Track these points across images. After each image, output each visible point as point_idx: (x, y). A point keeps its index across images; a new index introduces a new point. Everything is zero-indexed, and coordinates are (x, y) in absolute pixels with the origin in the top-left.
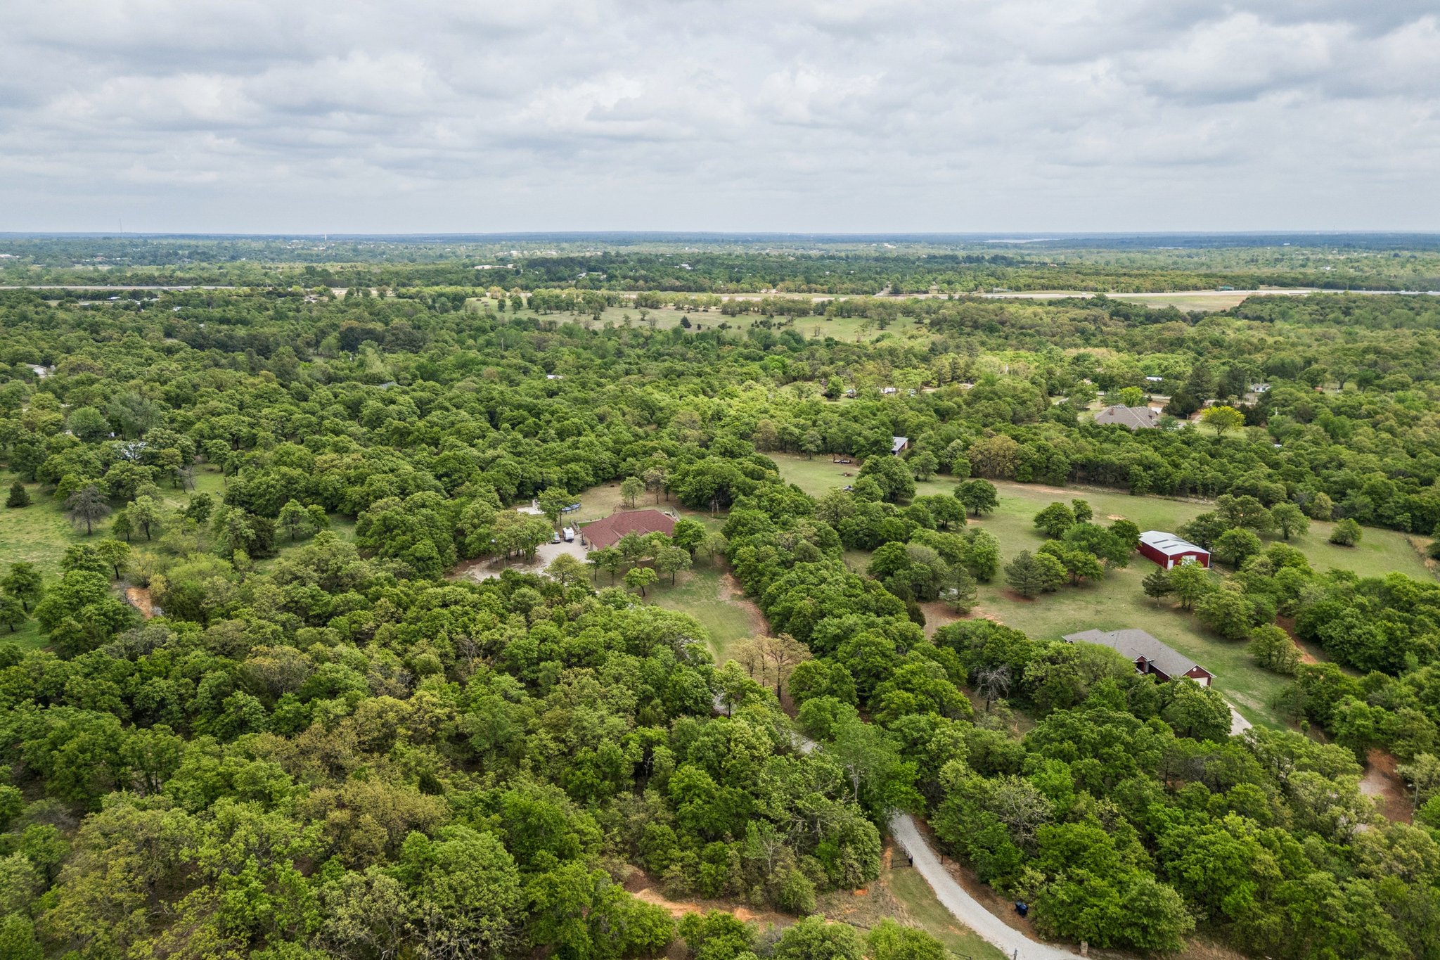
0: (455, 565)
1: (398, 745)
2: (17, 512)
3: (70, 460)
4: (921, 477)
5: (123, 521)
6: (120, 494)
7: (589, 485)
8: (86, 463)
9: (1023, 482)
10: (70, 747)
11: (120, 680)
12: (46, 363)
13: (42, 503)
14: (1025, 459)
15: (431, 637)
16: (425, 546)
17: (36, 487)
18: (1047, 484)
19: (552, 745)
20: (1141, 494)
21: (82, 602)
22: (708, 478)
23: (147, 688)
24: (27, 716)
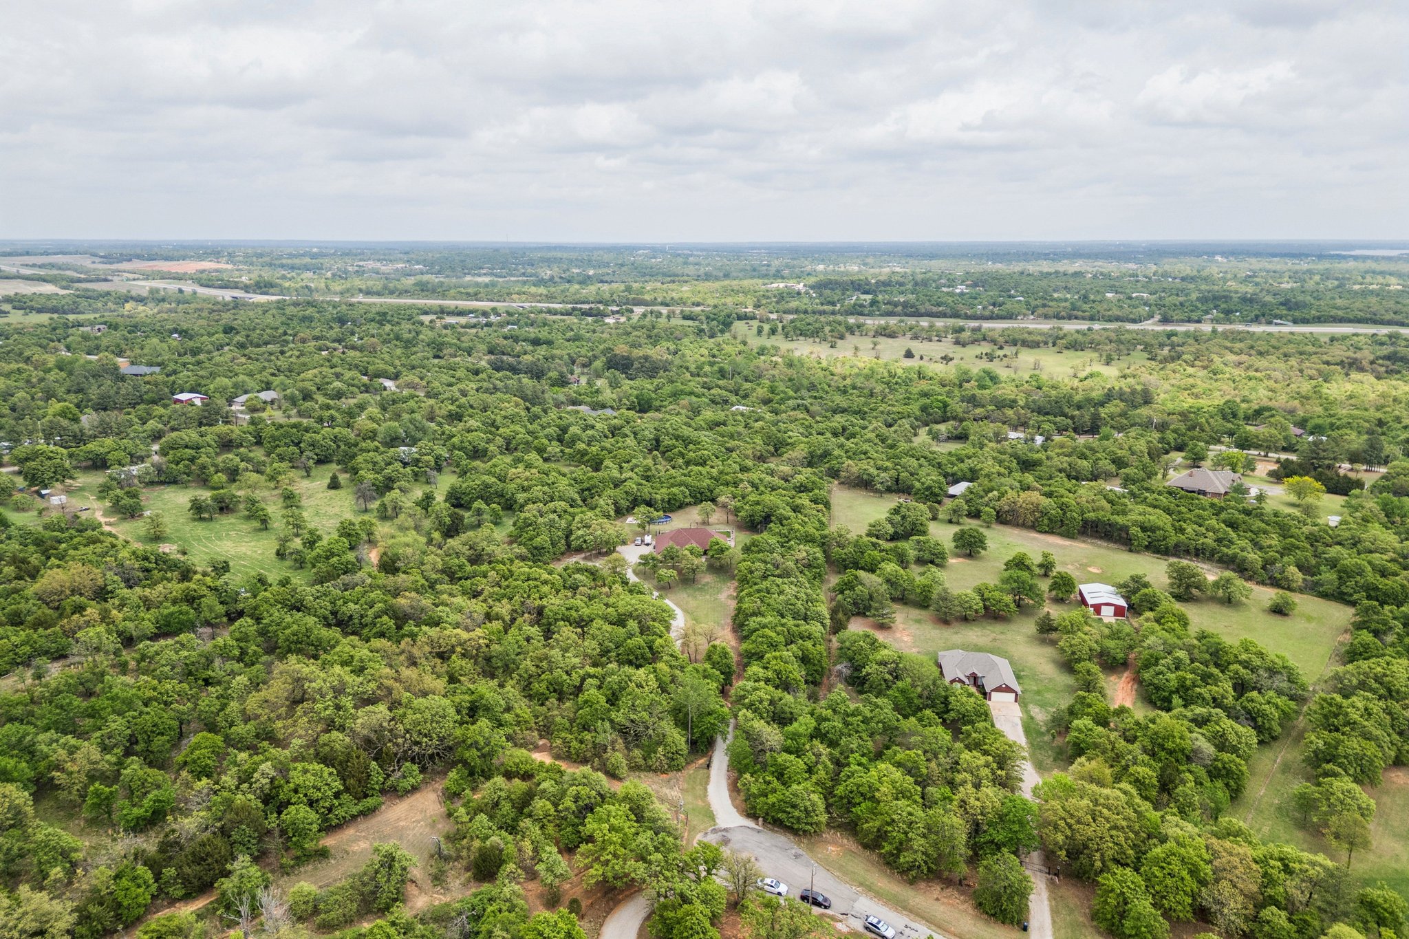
0: (563, 554)
1: (454, 657)
2: (333, 492)
3: (365, 461)
4: (954, 520)
5: (384, 505)
6: (387, 485)
7: (688, 504)
8: (375, 464)
9: (1040, 532)
10: (287, 632)
11: (333, 603)
12: (395, 377)
13: (348, 487)
14: (1044, 513)
15: (511, 599)
16: (542, 539)
17: (347, 476)
18: (1062, 535)
19: (533, 668)
20: (1138, 552)
21: (333, 555)
22: (759, 507)
23: (344, 608)
24: (277, 614)
